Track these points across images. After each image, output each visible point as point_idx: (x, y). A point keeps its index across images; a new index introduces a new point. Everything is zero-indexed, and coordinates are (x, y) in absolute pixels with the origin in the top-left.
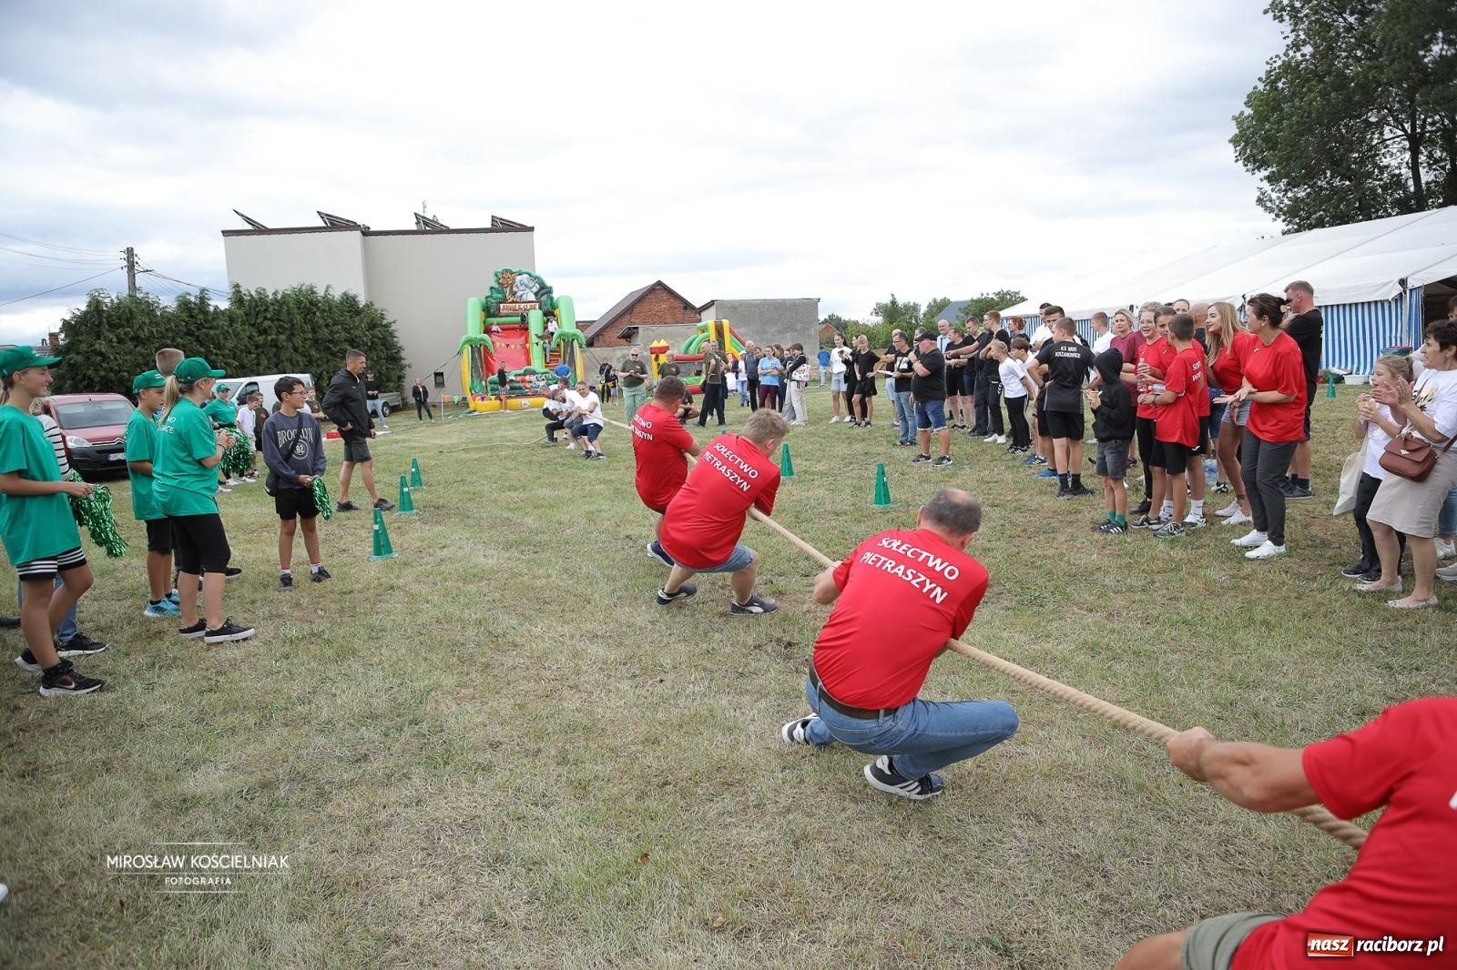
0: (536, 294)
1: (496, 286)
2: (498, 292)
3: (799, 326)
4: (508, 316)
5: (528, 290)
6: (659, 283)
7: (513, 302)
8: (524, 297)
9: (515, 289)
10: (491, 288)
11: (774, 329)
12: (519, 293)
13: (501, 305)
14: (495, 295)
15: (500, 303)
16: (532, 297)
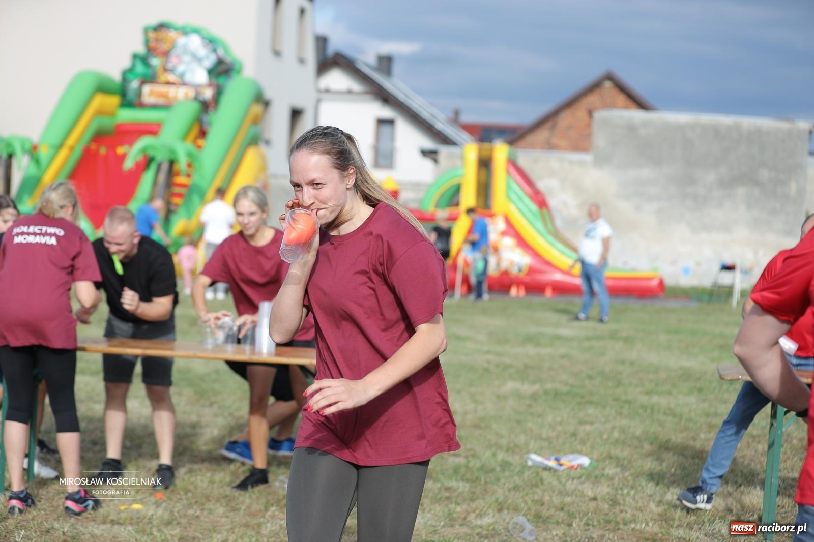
0: (210, 72)
1: (141, 49)
2: (144, 60)
3: (764, 174)
4: (154, 107)
5: (195, 65)
6: (610, 77)
7: (168, 83)
8: (188, 78)
9: (173, 61)
10: (135, 57)
11: (711, 177)
12: (181, 68)
13: (147, 89)
14: (140, 68)
15: (144, 82)
16: (200, 76)
